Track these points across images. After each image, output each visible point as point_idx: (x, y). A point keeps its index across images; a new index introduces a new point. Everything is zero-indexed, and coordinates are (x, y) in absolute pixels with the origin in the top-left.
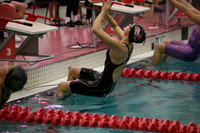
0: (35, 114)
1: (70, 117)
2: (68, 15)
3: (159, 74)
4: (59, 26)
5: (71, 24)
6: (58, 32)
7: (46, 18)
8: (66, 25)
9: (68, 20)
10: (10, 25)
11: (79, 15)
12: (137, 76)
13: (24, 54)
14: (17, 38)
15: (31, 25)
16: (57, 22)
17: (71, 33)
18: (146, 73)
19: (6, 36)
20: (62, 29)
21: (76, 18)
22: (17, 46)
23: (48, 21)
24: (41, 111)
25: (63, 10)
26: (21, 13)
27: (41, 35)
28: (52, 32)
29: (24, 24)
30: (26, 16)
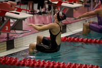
0: (21, 61)
1: (40, 63)
2: (39, 8)
3: (87, 40)
4: (33, 14)
5: (40, 13)
6: (33, 17)
7: (27, 10)
8: (37, 14)
9: (38, 11)
10: (8, 14)
11: (44, 9)
12: (75, 41)
13: (15, 29)
14: (11, 21)
15: (19, 14)
16: (33, 12)
17: (40, 18)
18: (80, 40)
19: (5, 20)
20: (35, 16)
21: (43, 10)
22: (11, 25)
23: (28, 12)
24: (24, 60)
25: (36, 6)
26: (13, 8)
27: (24, 19)
28: (30, 18)
29: (15, 13)
30: (16, 9)
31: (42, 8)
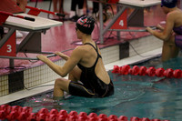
1: (75, 118)
3: (171, 73)
4: (63, 20)
6: (62, 27)
7: (49, 12)
8: (70, 19)
9: (72, 14)
10: (11, 20)
11: (84, 9)
12: (147, 74)
13: (26, 51)
14: (19, 34)
15: (33, 20)
16: (61, 17)
18: (157, 71)
19: (6, 31)
20: (67, 24)
22: (18, 42)
23: (51, 16)
24: (44, 111)
27: (44, 30)
28: (56, 27)
29: (26, 18)
30: (28, 10)
31: (81, 7)
